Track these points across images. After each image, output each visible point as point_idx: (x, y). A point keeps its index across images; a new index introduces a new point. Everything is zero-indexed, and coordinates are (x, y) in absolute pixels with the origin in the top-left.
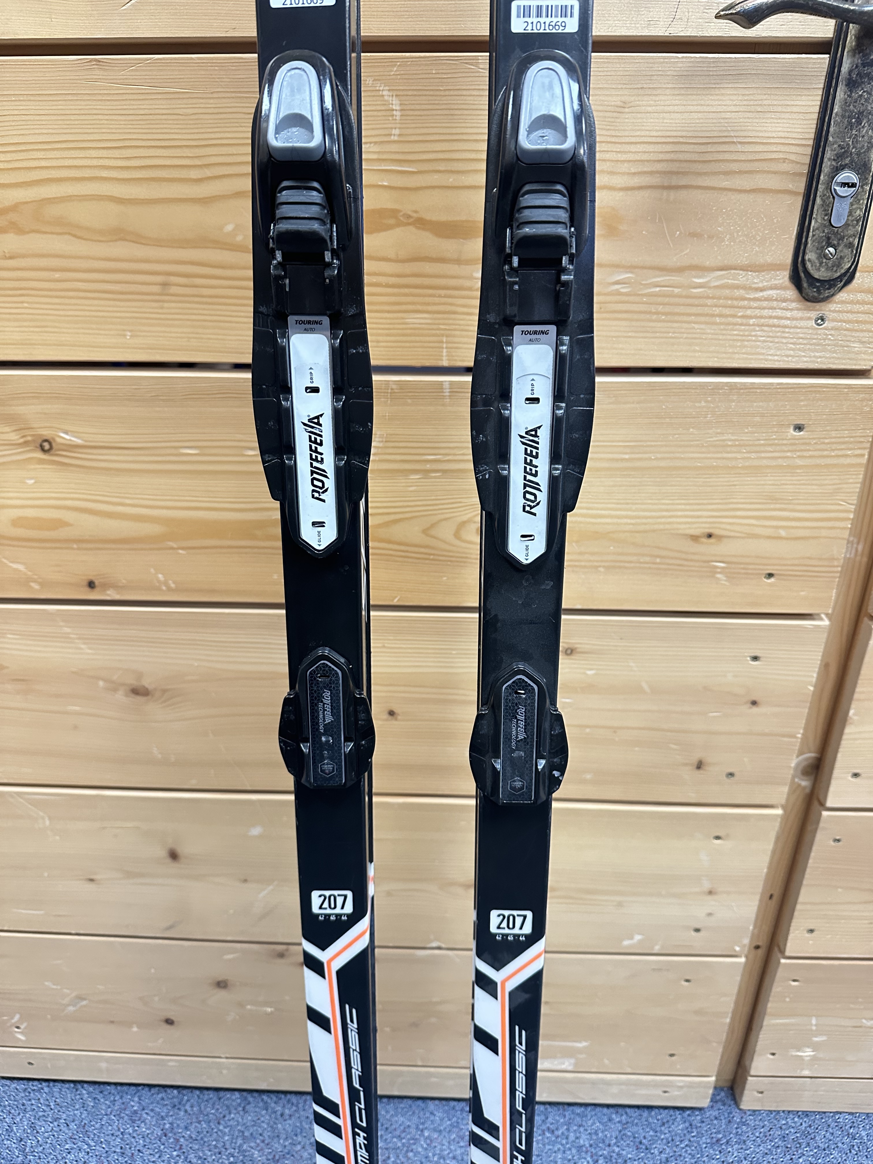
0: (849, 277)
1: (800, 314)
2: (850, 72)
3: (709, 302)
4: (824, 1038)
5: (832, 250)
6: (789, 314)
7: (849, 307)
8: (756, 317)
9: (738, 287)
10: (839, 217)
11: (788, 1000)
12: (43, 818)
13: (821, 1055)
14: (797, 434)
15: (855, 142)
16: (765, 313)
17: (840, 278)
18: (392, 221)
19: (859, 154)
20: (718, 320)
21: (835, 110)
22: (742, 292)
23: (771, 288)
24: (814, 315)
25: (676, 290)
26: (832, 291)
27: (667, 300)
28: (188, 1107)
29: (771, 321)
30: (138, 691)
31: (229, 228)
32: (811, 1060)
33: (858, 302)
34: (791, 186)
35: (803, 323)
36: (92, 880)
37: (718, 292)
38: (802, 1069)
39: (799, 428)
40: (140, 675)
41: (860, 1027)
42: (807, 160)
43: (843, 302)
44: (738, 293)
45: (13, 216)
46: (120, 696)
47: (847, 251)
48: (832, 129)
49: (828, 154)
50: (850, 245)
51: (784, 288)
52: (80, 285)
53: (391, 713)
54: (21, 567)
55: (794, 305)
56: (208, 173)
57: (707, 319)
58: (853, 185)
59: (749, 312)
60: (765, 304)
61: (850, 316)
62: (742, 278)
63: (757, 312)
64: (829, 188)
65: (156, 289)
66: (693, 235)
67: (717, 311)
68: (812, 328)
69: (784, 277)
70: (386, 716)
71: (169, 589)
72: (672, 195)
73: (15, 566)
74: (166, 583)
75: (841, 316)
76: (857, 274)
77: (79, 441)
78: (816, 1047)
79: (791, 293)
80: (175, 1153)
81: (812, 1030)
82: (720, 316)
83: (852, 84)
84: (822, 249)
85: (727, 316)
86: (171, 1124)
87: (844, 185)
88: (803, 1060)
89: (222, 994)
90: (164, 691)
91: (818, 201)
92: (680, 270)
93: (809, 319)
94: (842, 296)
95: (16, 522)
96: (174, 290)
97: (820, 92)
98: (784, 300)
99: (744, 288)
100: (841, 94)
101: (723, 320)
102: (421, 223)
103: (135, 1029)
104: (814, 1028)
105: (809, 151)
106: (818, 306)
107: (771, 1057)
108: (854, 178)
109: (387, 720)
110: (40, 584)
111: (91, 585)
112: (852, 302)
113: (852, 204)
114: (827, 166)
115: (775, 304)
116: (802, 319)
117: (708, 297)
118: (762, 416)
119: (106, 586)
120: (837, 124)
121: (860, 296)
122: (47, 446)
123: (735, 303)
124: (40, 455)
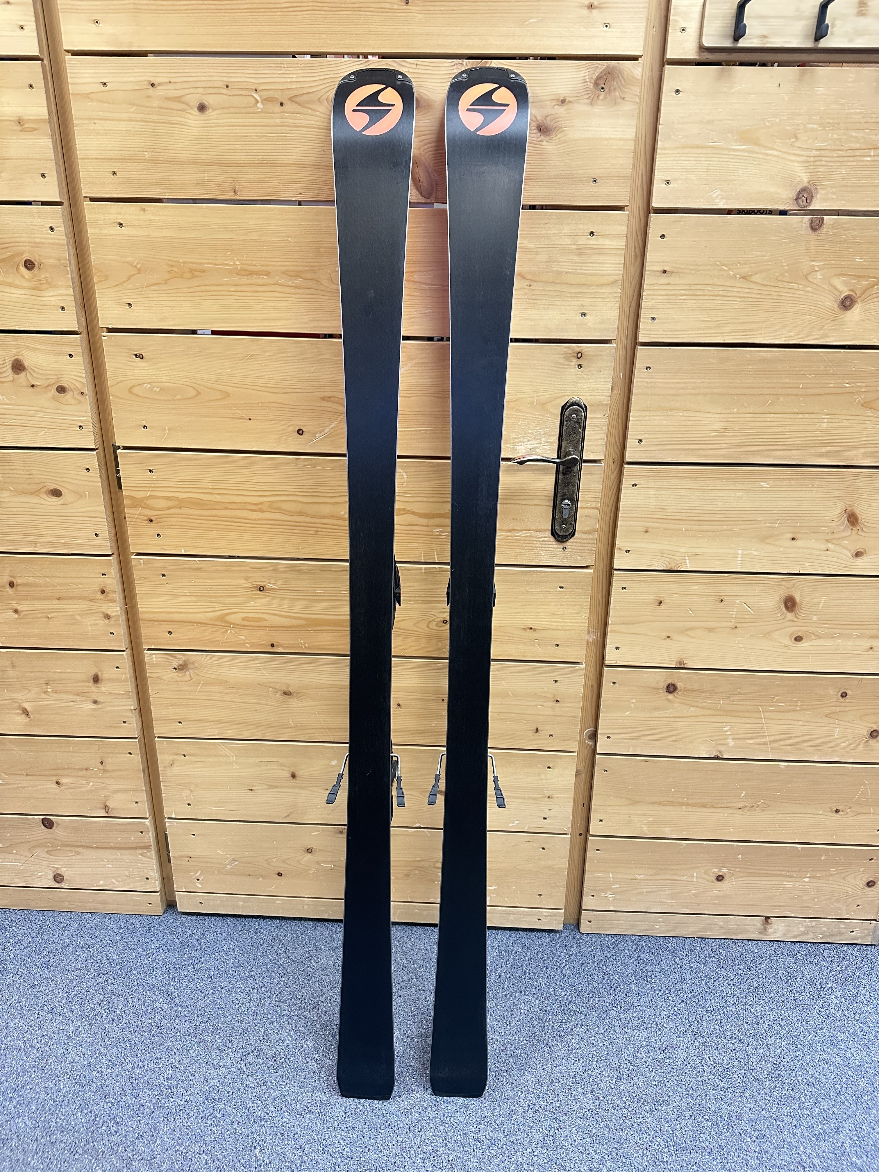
0: (573, 534)
1: (556, 546)
2: (563, 470)
3: (522, 542)
4: (617, 886)
5: (564, 525)
6: (552, 546)
7: (575, 544)
8: (540, 547)
9: (532, 537)
10: (565, 515)
11: (596, 862)
12: (233, 756)
13: (618, 897)
14: (561, 589)
15: (568, 491)
16: (543, 546)
17: (569, 535)
18: (403, 512)
19: (570, 495)
20: (526, 548)
21: (560, 481)
22: (534, 538)
23: (544, 537)
24: (562, 547)
25: (509, 538)
26: (567, 539)
27: (506, 541)
28: (285, 927)
29: (546, 549)
30: (285, 693)
31: (343, 513)
32: (613, 900)
33: (578, 543)
34: (548, 504)
35: (558, 550)
36: (251, 790)
37: (525, 538)
38: (610, 906)
39: (561, 587)
40: (288, 686)
41: (635, 879)
42: (553, 495)
43: (572, 542)
44: (532, 539)
45: (260, 506)
46: (278, 695)
47: (570, 526)
48: (559, 487)
49: (559, 495)
50: (571, 524)
51: (550, 538)
52: (284, 530)
53: (399, 705)
54: (242, 637)
55: (554, 543)
56: (336, 494)
57: (522, 548)
58: (569, 505)
59: (537, 545)
60: (543, 543)
61: (576, 548)
62: (533, 534)
63: (540, 545)
64: (560, 505)
65: (313, 532)
66: (513, 519)
67: (525, 545)
68: (561, 551)
69: (549, 534)
70: (396, 706)
71: (306, 648)
72: (505, 506)
73: (240, 637)
74: (304, 645)
75: (572, 547)
76: (576, 533)
77: (275, 587)
78: (614, 891)
79: (552, 539)
80: (280, 946)
81: (611, 881)
82: (526, 546)
83: (564, 474)
84: (561, 525)
85: (529, 547)
86: (277, 934)
87: (565, 505)
88: (609, 900)
89: (309, 856)
90: (298, 693)
91: (557, 509)
92: (510, 531)
93: (560, 548)
94: (571, 540)
95: (243, 619)
96: (320, 533)
97: (555, 475)
98: (550, 541)
99: (534, 537)
100: (561, 477)
101: (527, 548)
102: (414, 513)
103: (261, 880)
104: (612, 879)
105: (553, 492)
106: (563, 543)
107: (592, 897)
108: (569, 503)
109: (397, 708)
110: (250, 645)
111: (273, 645)
112: (575, 543)
113: (569, 511)
114: (559, 499)
115: (546, 543)
116: (557, 548)
117: (521, 540)
118: (546, 583)
119: (279, 646)
120: (561, 486)
121: (578, 541)
122: (262, 589)
123: (532, 542)
124: (259, 592)
